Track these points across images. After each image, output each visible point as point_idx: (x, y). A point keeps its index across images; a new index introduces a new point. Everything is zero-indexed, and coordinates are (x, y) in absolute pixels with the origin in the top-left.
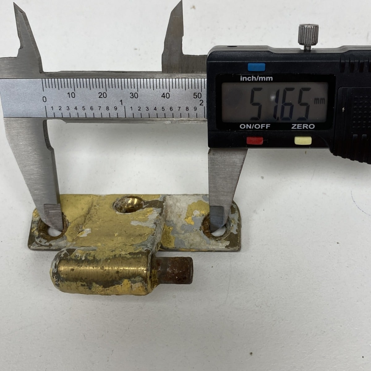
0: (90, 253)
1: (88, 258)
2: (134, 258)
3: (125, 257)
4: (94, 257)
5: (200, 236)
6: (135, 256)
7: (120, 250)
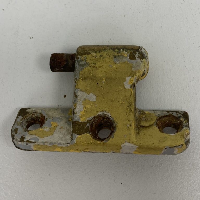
0: (117, 53)
1: (118, 50)
2: (86, 50)
3: (92, 51)
4: (114, 51)
6: (85, 52)
7: (96, 57)
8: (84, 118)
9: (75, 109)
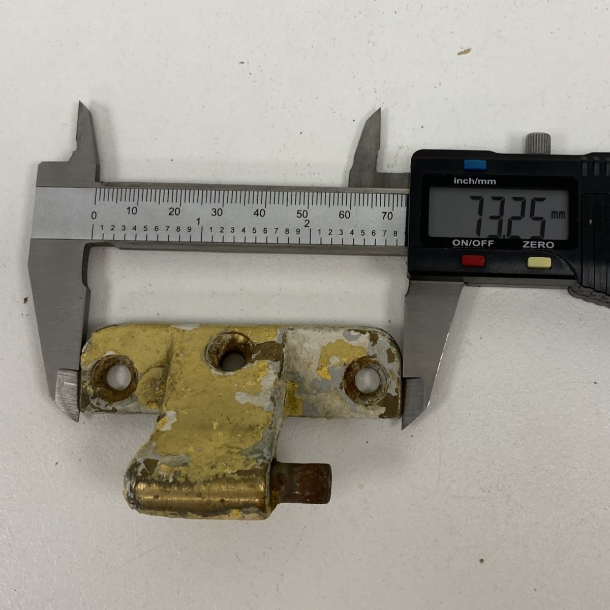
0: (180, 471)
1: (178, 479)
2: (245, 481)
3: (232, 478)
4: (187, 478)
5: (342, 399)
7: (224, 465)
8: (260, 366)
9: (276, 380)
